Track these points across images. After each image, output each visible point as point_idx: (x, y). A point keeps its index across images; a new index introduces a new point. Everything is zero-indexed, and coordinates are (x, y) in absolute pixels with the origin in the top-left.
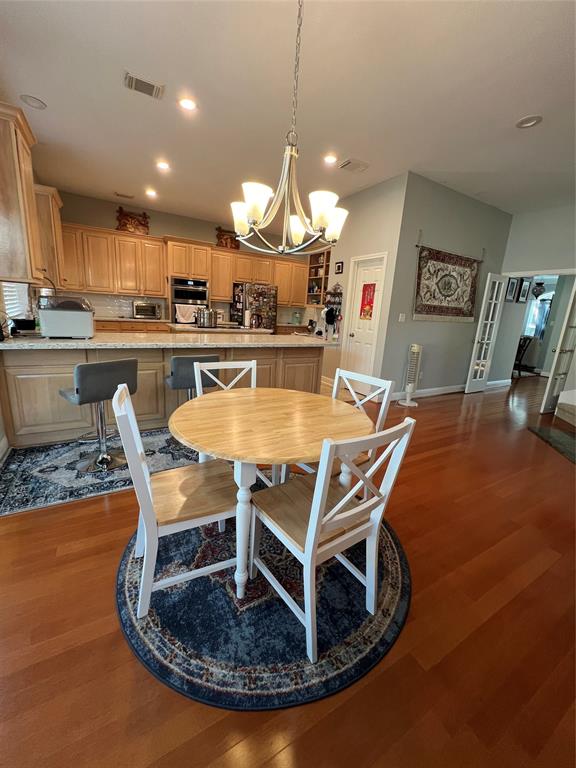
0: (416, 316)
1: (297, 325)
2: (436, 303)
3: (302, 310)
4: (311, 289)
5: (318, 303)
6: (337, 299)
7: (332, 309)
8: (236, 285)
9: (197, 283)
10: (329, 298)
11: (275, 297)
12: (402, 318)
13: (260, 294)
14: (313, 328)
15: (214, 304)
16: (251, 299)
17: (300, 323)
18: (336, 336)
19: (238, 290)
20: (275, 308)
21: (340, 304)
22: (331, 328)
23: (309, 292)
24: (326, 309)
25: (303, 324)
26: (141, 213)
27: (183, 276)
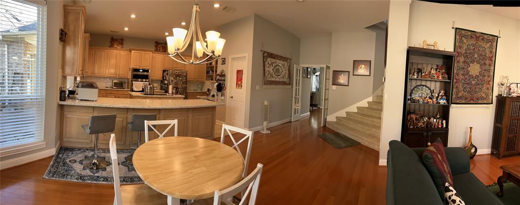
0: (264, 86)
1: (200, 91)
2: (274, 79)
3: (203, 83)
4: (208, 72)
5: (212, 80)
6: (223, 78)
7: (220, 83)
8: (164, 71)
9: (144, 71)
10: (218, 77)
11: (186, 76)
12: (257, 87)
13: (178, 76)
14: (210, 93)
15: (153, 81)
16: (172, 78)
17: (201, 90)
18: (223, 98)
19: (165, 74)
20: (186, 83)
21: (224, 80)
22: (220, 94)
23: (207, 74)
24: (217, 84)
25: (203, 91)
26: (120, 38)
27: (137, 67)
